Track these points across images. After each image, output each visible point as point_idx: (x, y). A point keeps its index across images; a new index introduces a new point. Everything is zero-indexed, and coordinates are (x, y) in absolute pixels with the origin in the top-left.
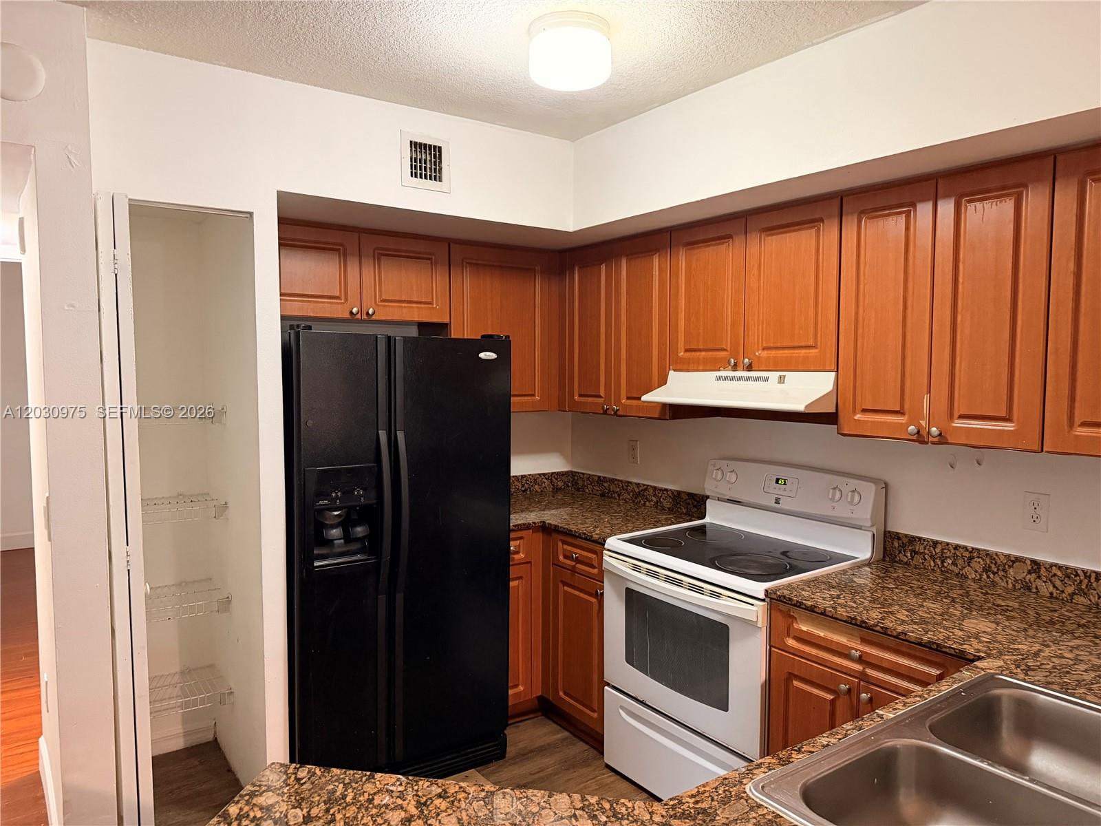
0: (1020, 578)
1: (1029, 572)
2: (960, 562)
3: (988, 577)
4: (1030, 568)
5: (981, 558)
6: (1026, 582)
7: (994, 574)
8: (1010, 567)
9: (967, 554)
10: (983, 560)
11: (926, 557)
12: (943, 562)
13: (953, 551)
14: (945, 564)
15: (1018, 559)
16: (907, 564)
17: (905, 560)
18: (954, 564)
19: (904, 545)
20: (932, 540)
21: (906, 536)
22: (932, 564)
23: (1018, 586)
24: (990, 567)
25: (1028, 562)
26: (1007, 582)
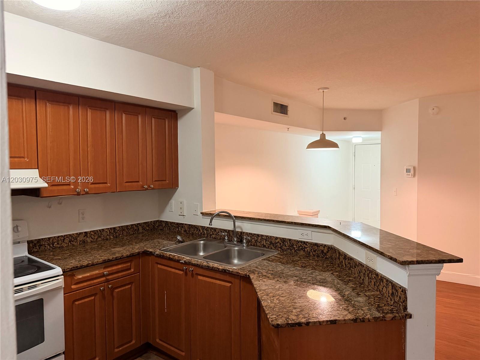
0: (81, 240)
1: (84, 237)
2: (60, 242)
3: (71, 243)
4: (84, 235)
5: (68, 238)
6: (84, 240)
7: (73, 242)
8: (78, 237)
9: (63, 238)
10: (69, 238)
11: (46, 245)
12: (53, 245)
13: (57, 239)
14: (54, 245)
15: (80, 233)
16: (37, 252)
17: (36, 250)
18: (58, 244)
19: (35, 244)
20: (48, 238)
21: (36, 240)
22: (49, 247)
23: (81, 243)
24: (71, 240)
25: (84, 233)
26: (77, 243)
